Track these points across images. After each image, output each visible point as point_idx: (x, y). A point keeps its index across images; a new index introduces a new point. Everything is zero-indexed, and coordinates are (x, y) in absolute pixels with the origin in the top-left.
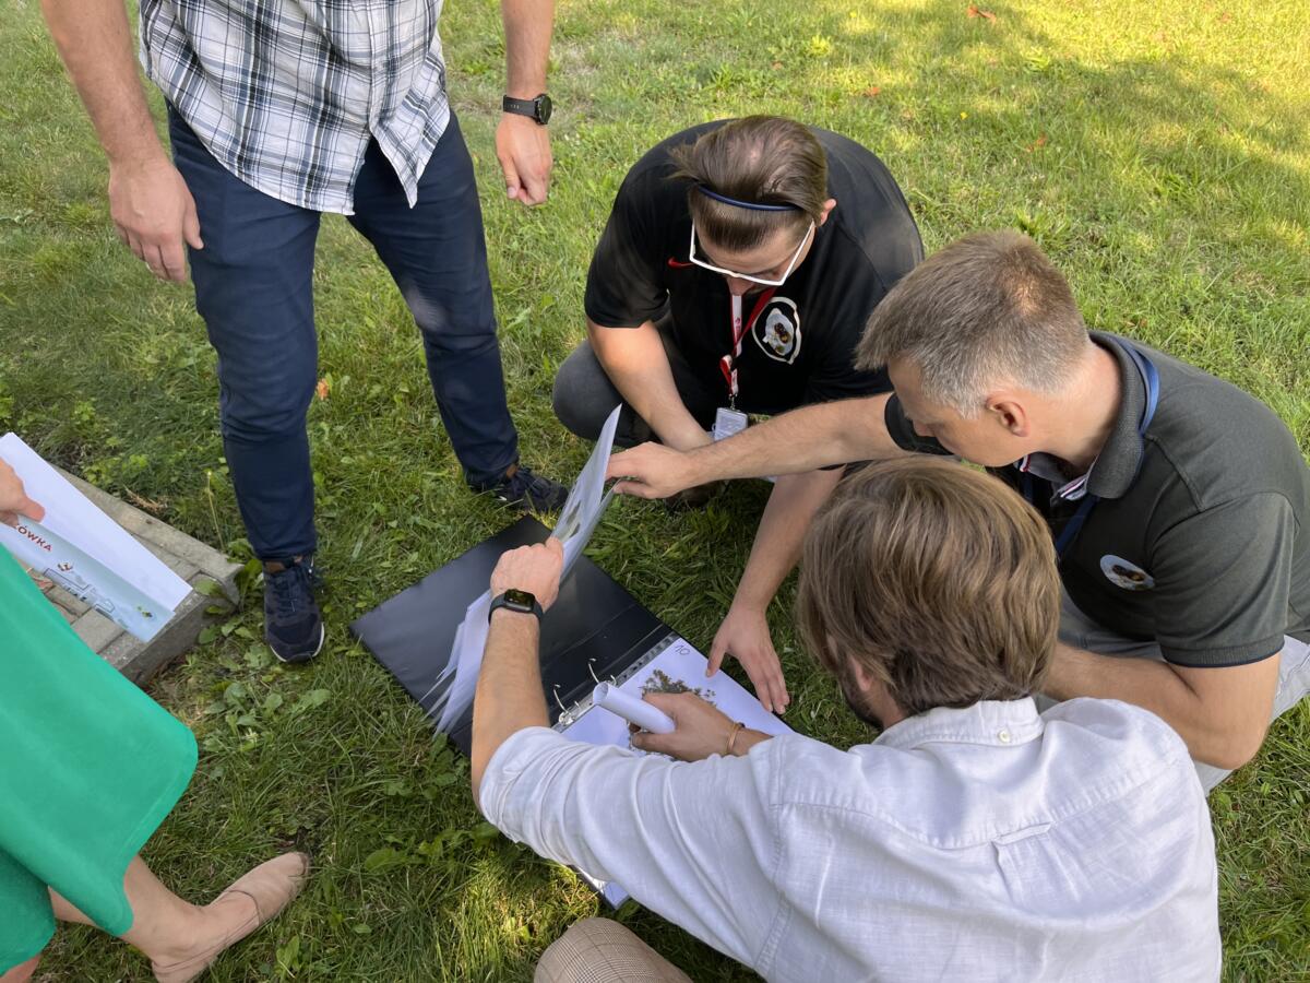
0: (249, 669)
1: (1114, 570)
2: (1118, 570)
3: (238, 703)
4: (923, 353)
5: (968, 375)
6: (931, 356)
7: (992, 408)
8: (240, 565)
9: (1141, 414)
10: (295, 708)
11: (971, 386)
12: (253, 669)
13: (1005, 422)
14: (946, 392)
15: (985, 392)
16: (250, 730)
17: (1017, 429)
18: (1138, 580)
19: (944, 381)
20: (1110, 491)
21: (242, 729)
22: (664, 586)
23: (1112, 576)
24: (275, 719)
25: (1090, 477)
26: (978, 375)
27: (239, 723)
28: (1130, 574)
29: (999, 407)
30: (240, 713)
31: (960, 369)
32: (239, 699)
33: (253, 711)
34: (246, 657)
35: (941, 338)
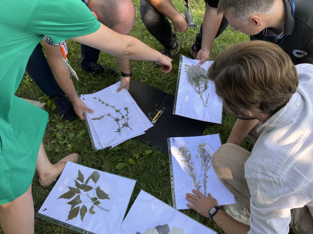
0: (59, 129)
1: (296, 54)
2: (298, 53)
3: (61, 138)
4: (232, 9)
5: (244, 13)
6: (234, 9)
7: (251, 20)
8: (45, 103)
9: (292, 11)
10: (78, 135)
11: (245, 16)
12: (60, 129)
13: (255, 23)
14: (239, 18)
15: (249, 16)
16: (68, 144)
17: (258, 25)
18: (303, 54)
19: (238, 15)
20: (290, 33)
21: (65, 144)
22: (164, 86)
23: (296, 55)
24: (74, 140)
25: (284, 32)
26: (246, 12)
27: (64, 143)
28: (301, 54)
29: (253, 20)
30: (63, 140)
31: (242, 12)
32: (61, 137)
33: (66, 139)
34: (57, 126)
35: (236, 4)
